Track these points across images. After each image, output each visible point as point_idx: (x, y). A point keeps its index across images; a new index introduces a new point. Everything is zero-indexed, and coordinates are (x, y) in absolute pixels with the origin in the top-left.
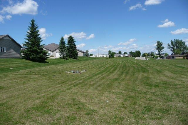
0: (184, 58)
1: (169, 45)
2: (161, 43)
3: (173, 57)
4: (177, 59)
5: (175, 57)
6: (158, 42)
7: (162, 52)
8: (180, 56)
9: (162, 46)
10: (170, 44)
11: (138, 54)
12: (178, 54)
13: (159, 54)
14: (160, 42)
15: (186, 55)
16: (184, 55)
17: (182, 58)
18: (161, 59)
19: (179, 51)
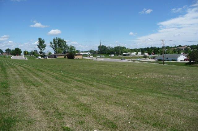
0: (65, 57)
1: (51, 43)
2: (43, 41)
3: (55, 56)
4: (58, 58)
5: (56, 56)
6: (40, 39)
7: (44, 50)
8: (61, 56)
9: (44, 44)
10: (53, 42)
11: (17, 52)
12: (60, 53)
13: (41, 53)
14: (42, 39)
15: (66, 54)
16: (65, 54)
17: (63, 57)
18: (43, 58)
19: (61, 50)
